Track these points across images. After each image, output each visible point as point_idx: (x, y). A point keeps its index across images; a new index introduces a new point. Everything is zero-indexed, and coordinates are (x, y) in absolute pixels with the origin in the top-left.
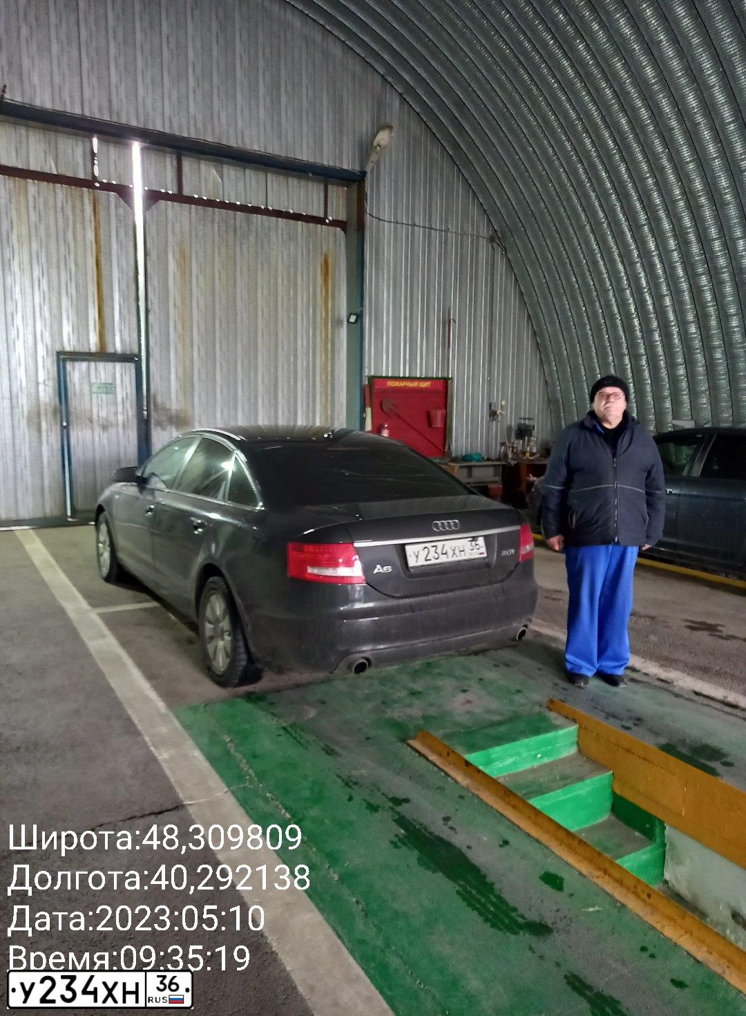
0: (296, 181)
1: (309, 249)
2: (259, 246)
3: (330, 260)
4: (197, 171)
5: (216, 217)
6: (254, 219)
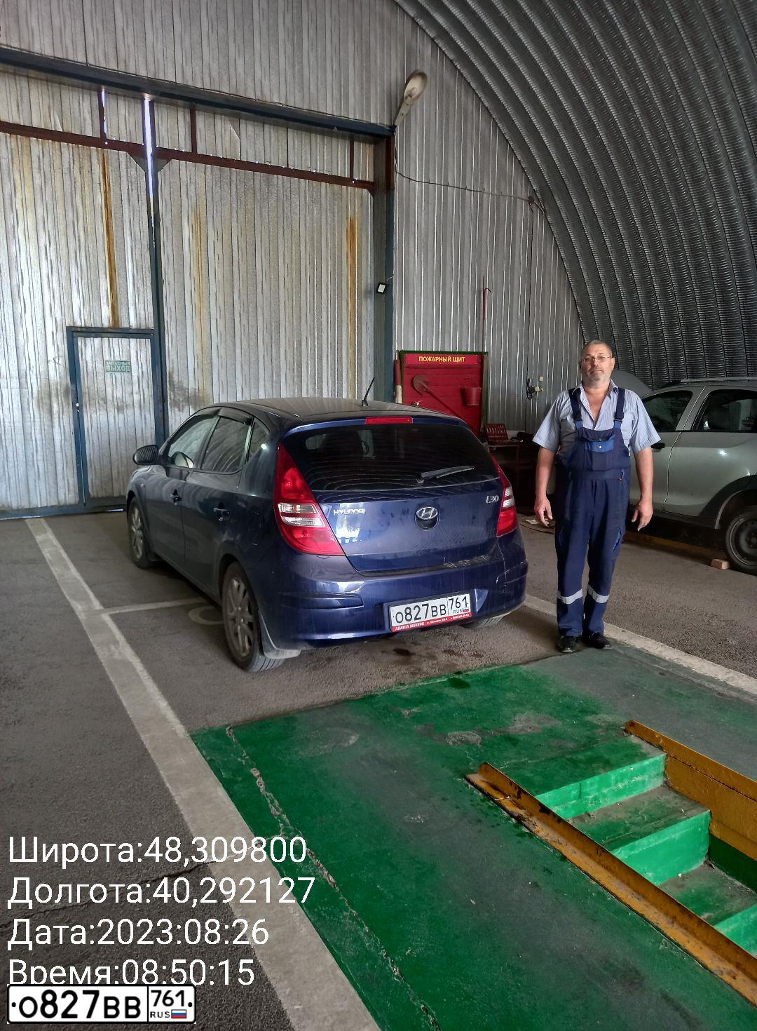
0: (319, 139)
1: (334, 212)
2: (280, 209)
3: (356, 225)
4: (212, 127)
5: (234, 178)
6: (275, 180)
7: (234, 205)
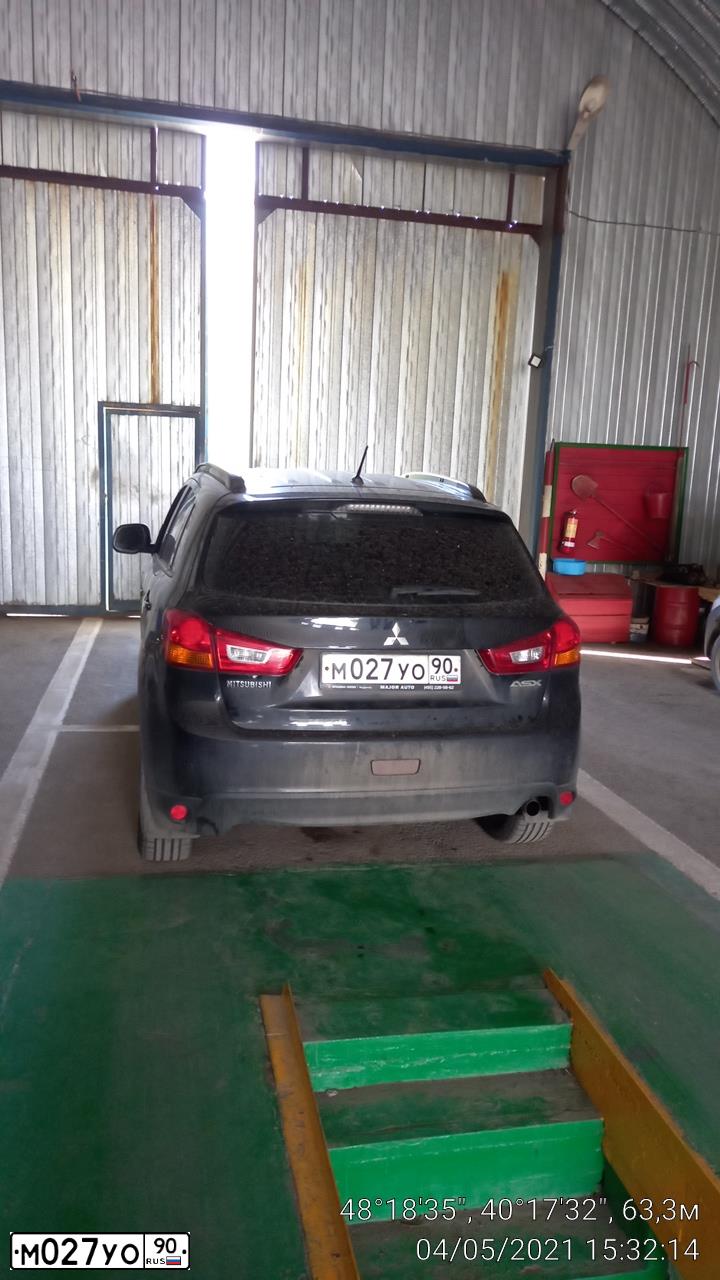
0: (468, 174)
1: (481, 266)
2: (409, 265)
3: (511, 281)
4: (329, 167)
5: (352, 228)
6: (404, 229)
7: (350, 261)
